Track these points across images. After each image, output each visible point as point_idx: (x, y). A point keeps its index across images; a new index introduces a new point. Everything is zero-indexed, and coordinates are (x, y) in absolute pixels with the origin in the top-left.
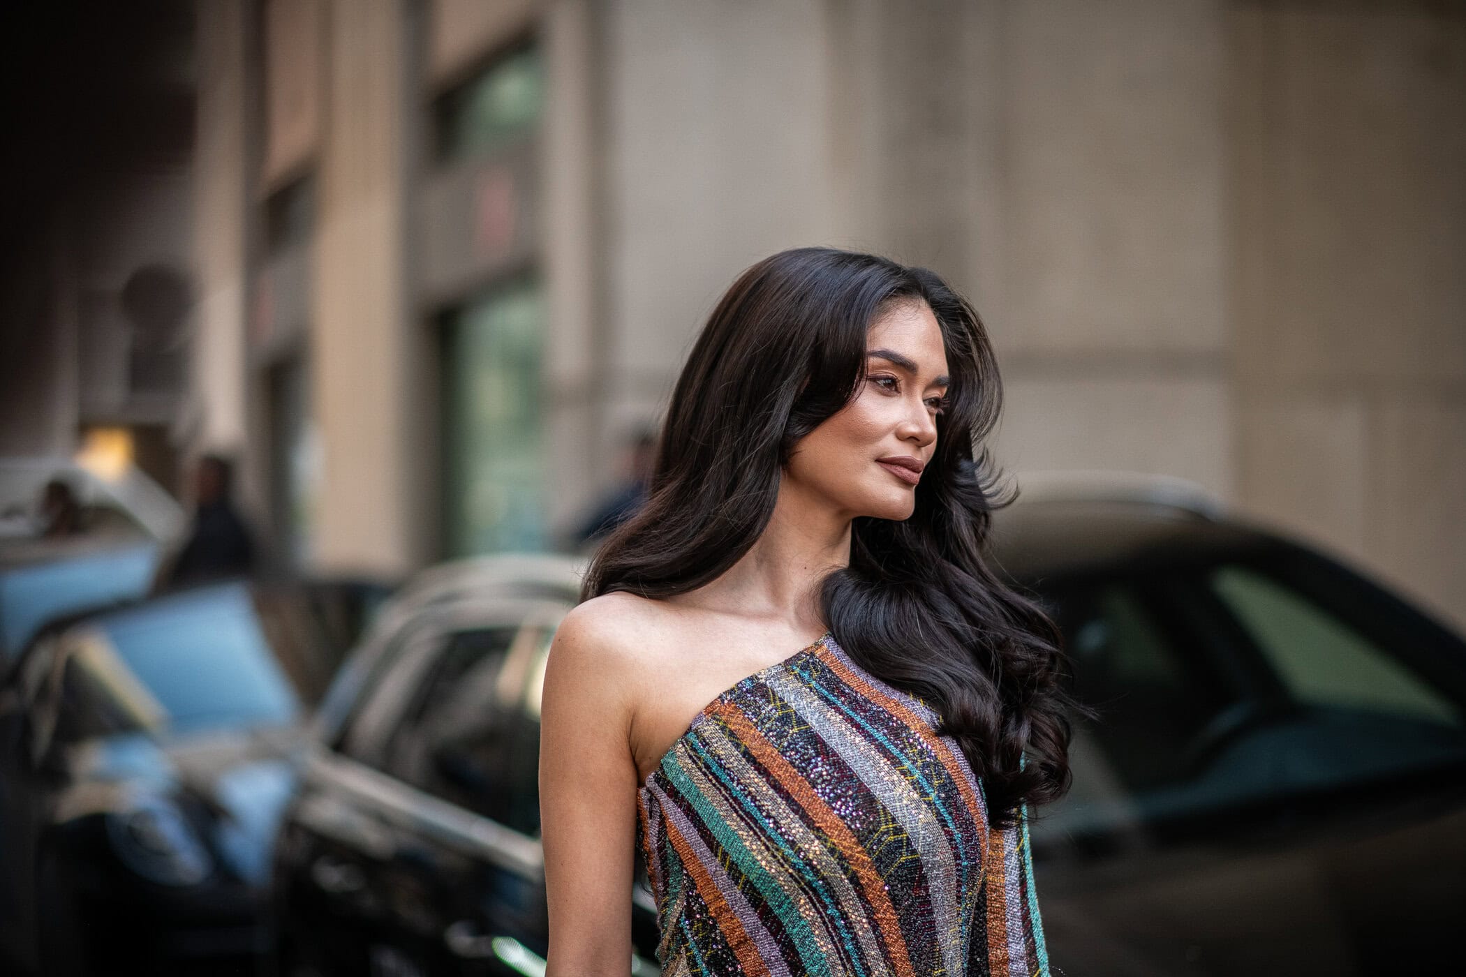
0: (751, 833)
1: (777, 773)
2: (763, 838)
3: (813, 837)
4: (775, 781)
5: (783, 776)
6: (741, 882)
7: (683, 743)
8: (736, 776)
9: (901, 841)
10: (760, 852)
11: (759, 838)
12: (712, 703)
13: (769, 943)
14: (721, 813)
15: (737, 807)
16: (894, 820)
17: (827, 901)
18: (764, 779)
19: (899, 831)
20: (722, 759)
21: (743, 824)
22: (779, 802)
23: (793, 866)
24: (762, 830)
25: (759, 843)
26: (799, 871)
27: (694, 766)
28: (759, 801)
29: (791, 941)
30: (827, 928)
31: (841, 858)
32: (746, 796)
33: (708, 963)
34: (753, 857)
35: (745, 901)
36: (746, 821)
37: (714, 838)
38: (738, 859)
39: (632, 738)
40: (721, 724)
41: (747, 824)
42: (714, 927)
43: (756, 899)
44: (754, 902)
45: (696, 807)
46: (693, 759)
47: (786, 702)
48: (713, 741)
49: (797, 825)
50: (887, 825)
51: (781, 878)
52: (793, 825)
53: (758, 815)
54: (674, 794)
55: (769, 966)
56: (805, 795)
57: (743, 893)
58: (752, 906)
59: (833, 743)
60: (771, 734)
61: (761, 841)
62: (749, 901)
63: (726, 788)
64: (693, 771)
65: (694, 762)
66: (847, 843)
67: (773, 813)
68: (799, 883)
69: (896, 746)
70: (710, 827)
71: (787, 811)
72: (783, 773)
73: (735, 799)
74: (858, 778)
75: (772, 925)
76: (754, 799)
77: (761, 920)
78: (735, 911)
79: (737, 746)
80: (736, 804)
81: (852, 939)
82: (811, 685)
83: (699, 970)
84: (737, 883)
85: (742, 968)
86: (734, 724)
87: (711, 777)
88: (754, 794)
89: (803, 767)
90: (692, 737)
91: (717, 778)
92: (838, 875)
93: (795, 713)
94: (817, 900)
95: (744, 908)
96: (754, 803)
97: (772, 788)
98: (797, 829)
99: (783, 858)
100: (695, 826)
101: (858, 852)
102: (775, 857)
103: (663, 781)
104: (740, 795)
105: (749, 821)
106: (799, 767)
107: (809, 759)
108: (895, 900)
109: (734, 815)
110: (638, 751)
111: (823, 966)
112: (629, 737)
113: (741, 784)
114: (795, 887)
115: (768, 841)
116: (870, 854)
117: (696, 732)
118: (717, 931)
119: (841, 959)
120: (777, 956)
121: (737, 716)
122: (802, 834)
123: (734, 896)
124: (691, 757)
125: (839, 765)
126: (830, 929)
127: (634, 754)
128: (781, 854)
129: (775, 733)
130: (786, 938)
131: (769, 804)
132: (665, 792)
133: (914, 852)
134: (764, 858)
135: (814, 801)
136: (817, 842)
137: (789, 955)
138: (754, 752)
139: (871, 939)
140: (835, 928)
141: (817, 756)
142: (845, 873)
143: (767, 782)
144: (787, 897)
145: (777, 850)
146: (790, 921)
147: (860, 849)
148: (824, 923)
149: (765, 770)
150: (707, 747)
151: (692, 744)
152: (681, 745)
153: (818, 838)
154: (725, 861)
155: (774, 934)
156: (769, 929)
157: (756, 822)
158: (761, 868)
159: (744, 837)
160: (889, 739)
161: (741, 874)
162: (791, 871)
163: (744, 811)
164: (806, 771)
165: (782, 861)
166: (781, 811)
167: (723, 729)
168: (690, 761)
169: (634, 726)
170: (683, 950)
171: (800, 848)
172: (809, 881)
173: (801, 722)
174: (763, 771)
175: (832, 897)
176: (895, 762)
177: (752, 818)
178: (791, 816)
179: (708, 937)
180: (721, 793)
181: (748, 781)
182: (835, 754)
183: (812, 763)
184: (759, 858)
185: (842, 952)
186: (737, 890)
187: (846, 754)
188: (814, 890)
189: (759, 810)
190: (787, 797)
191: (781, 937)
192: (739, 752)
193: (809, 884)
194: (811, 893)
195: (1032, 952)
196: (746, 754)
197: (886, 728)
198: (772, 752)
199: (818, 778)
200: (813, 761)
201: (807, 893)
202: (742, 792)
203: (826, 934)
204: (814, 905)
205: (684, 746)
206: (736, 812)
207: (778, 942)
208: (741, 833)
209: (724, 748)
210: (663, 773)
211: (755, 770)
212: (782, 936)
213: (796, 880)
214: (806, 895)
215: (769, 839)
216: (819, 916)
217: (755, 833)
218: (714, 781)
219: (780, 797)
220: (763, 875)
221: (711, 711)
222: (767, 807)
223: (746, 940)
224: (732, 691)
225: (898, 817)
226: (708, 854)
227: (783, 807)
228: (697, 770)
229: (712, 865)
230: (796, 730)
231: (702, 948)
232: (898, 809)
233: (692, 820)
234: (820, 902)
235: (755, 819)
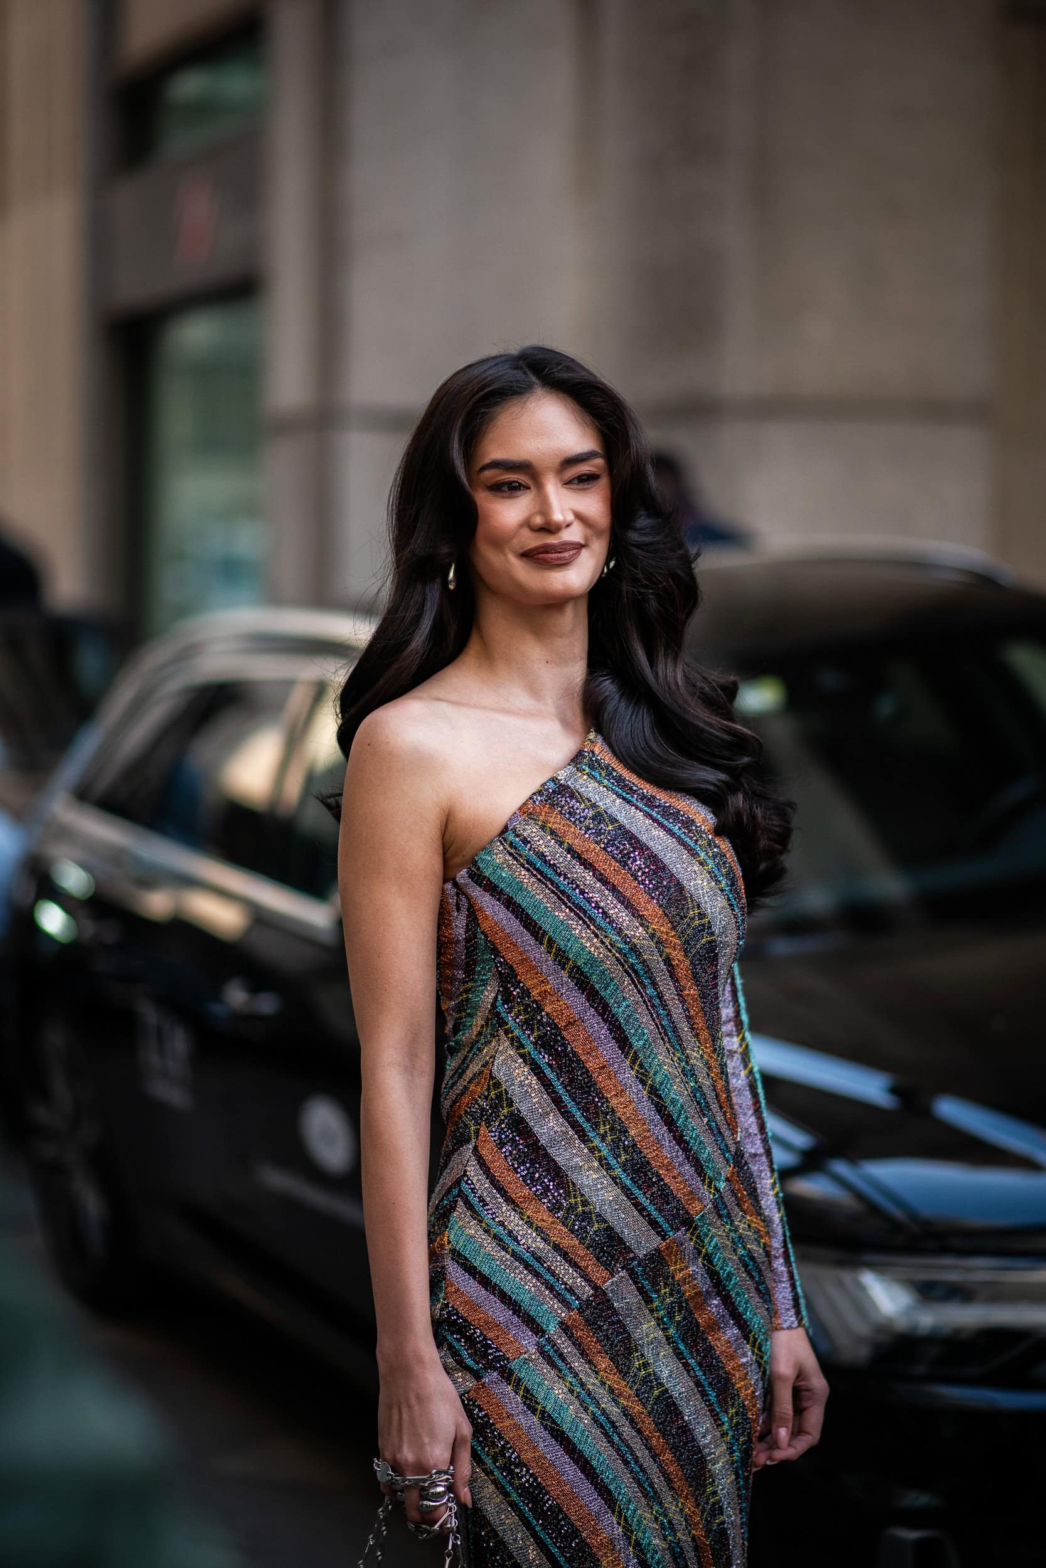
0: (581, 922)
1: (601, 866)
2: (592, 927)
3: (638, 924)
4: (601, 874)
5: (608, 870)
6: (567, 967)
7: (501, 842)
8: (563, 871)
9: (703, 925)
10: (589, 939)
11: (589, 927)
12: (525, 804)
13: (597, 1023)
14: (549, 905)
15: (565, 899)
16: (699, 907)
17: (646, 982)
18: (591, 874)
19: (702, 916)
20: (546, 856)
21: (572, 914)
22: (607, 894)
23: (620, 951)
24: (590, 918)
25: (588, 931)
26: (625, 955)
27: (515, 862)
28: (587, 893)
29: (617, 1020)
30: (647, 1006)
31: (659, 942)
32: (575, 889)
33: (535, 1044)
34: (581, 944)
35: (572, 984)
36: (575, 911)
37: (540, 928)
38: (566, 946)
39: (447, 836)
40: (540, 823)
41: (576, 914)
42: (540, 1009)
43: (583, 983)
44: (581, 986)
45: (519, 899)
46: (514, 856)
47: (593, 802)
48: (535, 839)
49: (624, 914)
50: (693, 911)
51: (608, 963)
52: (621, 914)
53: (587, 907)
54: (492, 888)
55: (599, 1044)
56: (629, 887)
57: (570, 977)
58: (579, 989)
59: (644, 838)
60: (590, 831)
61: (590, 929)
62: (576, 985)
63: (552, 883)
64: (514, 867)
65: (515, 858)
66: (663, 928)
67: (602, 904)
68: (623, 966)
69: (691, 838)
70: (535, 918)
71: (614, 902)
72: (609, 867)
73: (563, 892)
74: (669, 870)
75: (598, 1007)
76: (582, 892)
77: (589, 1002)
78: (562, 994)
79: (561, 844)
80: (562, 896)
81: (667, 1015)
82: (605, 784)
83: (526, 1050)
84: (563, 968)
85: (572, 1048)
86: (554, 823)
87: (535, 872)
88: (582, 887)
89: (624, 861)
90: (511, 837)
91: (541, 873)
92: (655, 957)
93: (605, 812)
94: (638, 981)
95: (570, 991)
96: (583, 895)
97: (599, 881)
98: (623, 916)
99: (611, 944)
100: (517, 917)
101: (672, 937)
102: (602, 942)
103: (478, 877)
104: (568, 888)
105: (578, 912)
106: (620, 862)
107: (629, 853)
108: (695, 977)
109: (563, 906)
110: (451, 849)
111: (646, 1041)
112: (443, 835)
113: (568, 878)
114: (620, 970)
115: (597, 929)
116: (680, 938)
117: (514, 830)
118: (543, 1013)
119: (660, 1034)
120: (606, 1034)
121: (554, 816)
122: (628, 922)
123: (560, 980)
124: (511, 854)
125: (653, 859)
126: (650, 1007)
127: (446, 850)
128: (608, 941)
129: (594, 831)
130: (612, 1018)
131: (597, 896)
132: (481, 887)
133: (712, 934)
134: (593, 945)
135: (637, 892)
136: (641, 928)
137: (616, 1033)
138: (578, 849)
139: (681, 1014)
140: (653, 1006)
141: (634, 851)
142: (661, 956)
143: (594, 876)
144: (612, 980)
145: (606, 937)
146: (615, 1002)
147: (673, 933)
148: (644, 1002)
149: (590, 864)
150: (529, 845)
151: (511, 843)
152: (499, 844)
153: (642, 925)
154: (552, 948)
155: (601, 1015)
156: (596, 1009)
157: (585, 912)
158: (590, 953)
159: (574, 926)
160: (684, 833)
161: (568, 959)
162: (617, 955)
163: (573, 903)
164: (628, 865)
165: (609, 947)
166: (609, 902)
167: (543, 828)
168: (510, 858)
169: (450, 826)
170: (501, 1033)
171: (626, 935)
172: (632, 964)
173: (614, 820)
174: (587, 865)
175: (650, 978)
176: (693, 854)
177: (580, 908)
178: (619, 907)
179: (532, 1019)
180: (547, 886)
181: (575, 876)
182: (648, 849)
183: (631, 857)
184: (588, 945)
185: (660, 1027)
186: (564, 974)
187: (656, 848)
188: (636, 972)
189: (589, 902)
190: (614, 889)
191: (608, 1017)
192: (563, 849)
193: (632, 966)
194: (633, 975)
195: (738, 1013)
196: (569, 850)
197: (679, 822)
198: (595, 849)
199: (638, 871)
200: (632, 855)
201: (629, 975)
202: (570, 886)
203: (647, 1012)
204: (636, 986)
205: (503, 844)
206: (565, 904)
207: (605, 1021)
208: (570, 922)
209: (545, 845)
210: (478, 869)
211: (581, 865)
212: (608, 1015)
213: (621, 964)
214: (629, 977)
215: (599, 928)
216: (639, 996)
217: (585, 922)
218: (539, 877)
219: (607, 889)
220: (593, 961)
221: (526, 811)
222: (595, 899)
223: (575, 1021)
224: (540, 793)
225: (702, 903)
226: (532, 942)
227: (610, 898)
228: (518, 866)
229: (538, 953)
230: (610, 827)
231: (526, 1029)
232: (702, 897)
233: (513, 912)
234: (641, 983)
235: (584, 909)
